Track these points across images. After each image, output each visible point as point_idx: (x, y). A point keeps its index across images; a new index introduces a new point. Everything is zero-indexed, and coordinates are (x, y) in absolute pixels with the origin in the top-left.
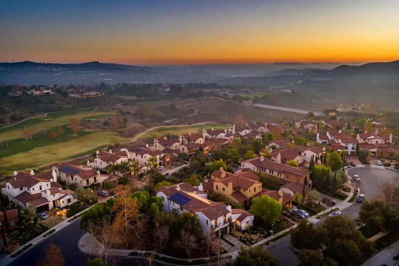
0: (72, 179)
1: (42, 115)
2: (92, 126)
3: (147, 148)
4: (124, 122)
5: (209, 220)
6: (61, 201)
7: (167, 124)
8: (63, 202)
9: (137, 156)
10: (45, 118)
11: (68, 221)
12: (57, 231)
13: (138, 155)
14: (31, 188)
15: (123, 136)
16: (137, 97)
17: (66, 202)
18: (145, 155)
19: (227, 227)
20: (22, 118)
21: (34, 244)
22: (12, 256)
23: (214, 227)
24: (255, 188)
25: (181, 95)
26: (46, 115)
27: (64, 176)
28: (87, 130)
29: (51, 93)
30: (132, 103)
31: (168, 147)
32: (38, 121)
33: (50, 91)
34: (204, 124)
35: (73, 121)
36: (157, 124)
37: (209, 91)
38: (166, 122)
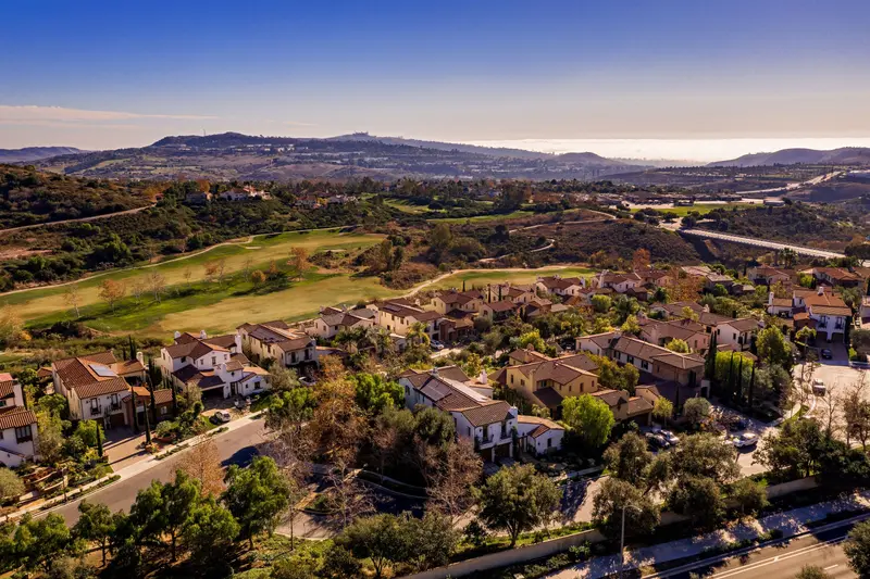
0: (269, 351)
1: (243, 239)
2: (333, 263)
3: (415, 306)
4: (396, 259)
5: (472, 428)
6: (244, 384)
7: (483, 266)
8: (247, 386)
9: (393, 319)
10: (250, 245)
11: (252, 418)
12: (230, 430)
13: (396, 318)
14: (199, 360)
15: (389, 286)
16: (430, 208)
17: (252, 387)
18: (406, 318)
19: (508, 444)
20: (207, 244)
21: (191, 444)
22: (157, 458)
23: (480, 439)
24: (582, 385)
25: (524, 205)
26: (250, 239)
27: (256, 346)
28: (323, 271)
29: (264, 197)
30: (419, 220)
31: (458, 307)
32: (235, 251)
33: (262, 192)
34: (563, 267)
35: (299, 253)
36: (464, 264)
37: (586, 198)
38: (484, 260)
